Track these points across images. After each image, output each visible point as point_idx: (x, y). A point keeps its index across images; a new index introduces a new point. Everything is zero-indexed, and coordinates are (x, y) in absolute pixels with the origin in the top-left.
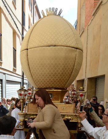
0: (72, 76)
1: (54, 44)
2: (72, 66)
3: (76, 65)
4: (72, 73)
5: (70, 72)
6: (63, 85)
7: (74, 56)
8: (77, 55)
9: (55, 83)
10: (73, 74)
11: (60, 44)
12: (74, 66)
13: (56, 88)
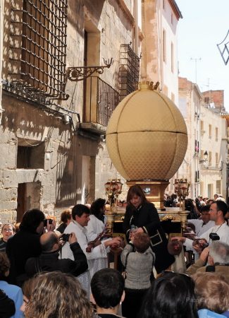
0: (173, 165)
1: (149, 129)
2: (172, 154)
3: (177, 151)
4: (173, 160)
5: (170, 161)
6: (162, 176)
7: (174, 141)
8: (178, 140)
9: (152, 174)
10: (174, 162)
11: (156, 128)
12: (174, 153)
13: (153, 180)
